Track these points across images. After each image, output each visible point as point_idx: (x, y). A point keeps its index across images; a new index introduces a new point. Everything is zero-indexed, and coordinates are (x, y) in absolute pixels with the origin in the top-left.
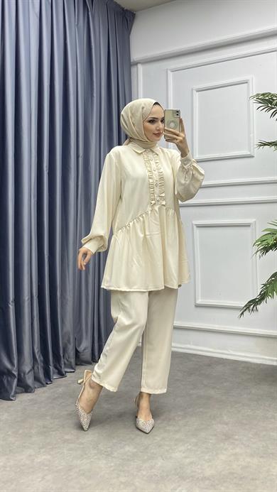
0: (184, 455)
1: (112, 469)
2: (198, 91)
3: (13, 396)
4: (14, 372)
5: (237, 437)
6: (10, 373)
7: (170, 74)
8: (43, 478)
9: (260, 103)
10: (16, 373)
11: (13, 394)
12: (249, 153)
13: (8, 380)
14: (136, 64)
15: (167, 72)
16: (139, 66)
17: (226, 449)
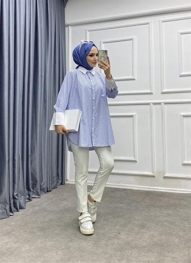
0: (126, 236)
1: (92, 246)
2: (104, 43)
5: (147, 226)
7: (88, 33)
8: (57, 253)
12: (132, 78)
14: (68, 26)
15: (86, 32)
16: (70, 27)
17: (146, 232)
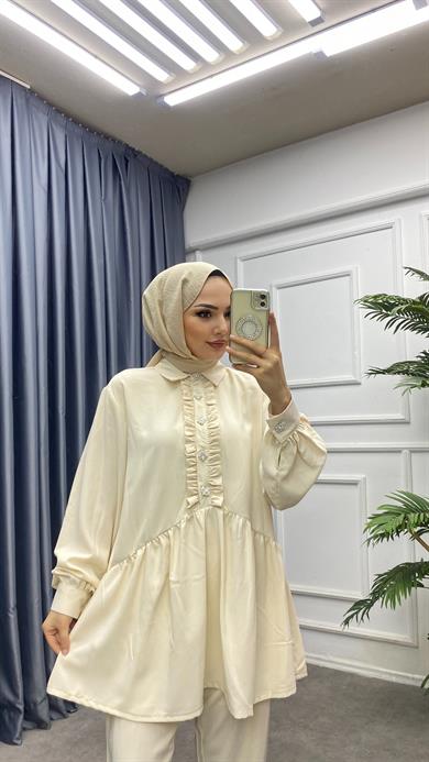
2: (278, 288)
3: (18, 739)
4: (18, 706)
6: (12, 707)
7: (241, 265)
9: (369, 307)
10: (21, 707)
11: (17, 735)
12: (353, 379)
13: (10, 718)
14: (192, 251)
15: (236, 263)
16: (198, 254)
